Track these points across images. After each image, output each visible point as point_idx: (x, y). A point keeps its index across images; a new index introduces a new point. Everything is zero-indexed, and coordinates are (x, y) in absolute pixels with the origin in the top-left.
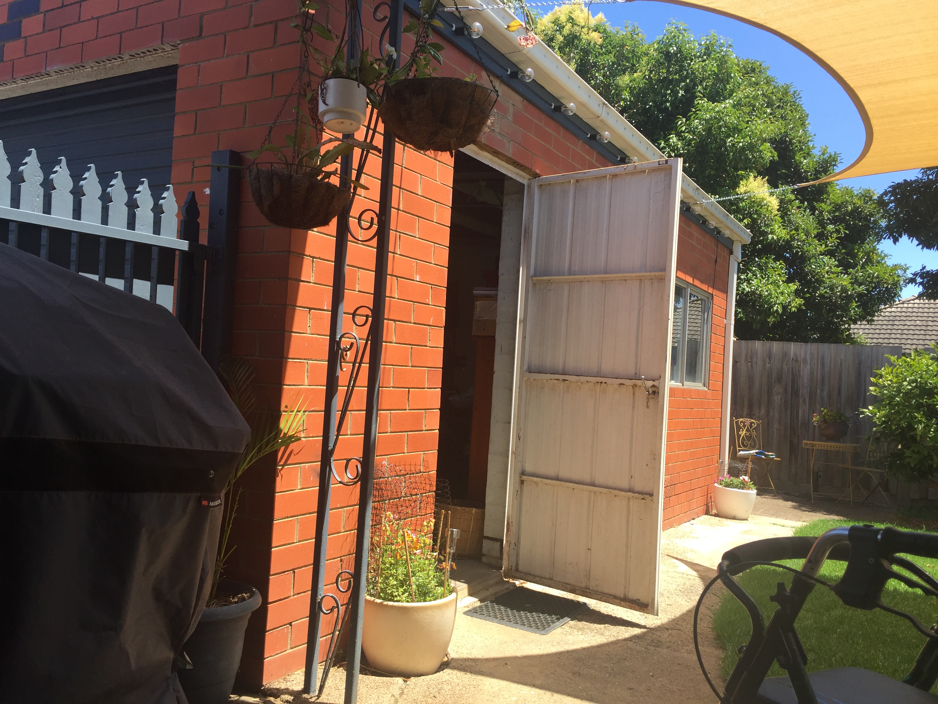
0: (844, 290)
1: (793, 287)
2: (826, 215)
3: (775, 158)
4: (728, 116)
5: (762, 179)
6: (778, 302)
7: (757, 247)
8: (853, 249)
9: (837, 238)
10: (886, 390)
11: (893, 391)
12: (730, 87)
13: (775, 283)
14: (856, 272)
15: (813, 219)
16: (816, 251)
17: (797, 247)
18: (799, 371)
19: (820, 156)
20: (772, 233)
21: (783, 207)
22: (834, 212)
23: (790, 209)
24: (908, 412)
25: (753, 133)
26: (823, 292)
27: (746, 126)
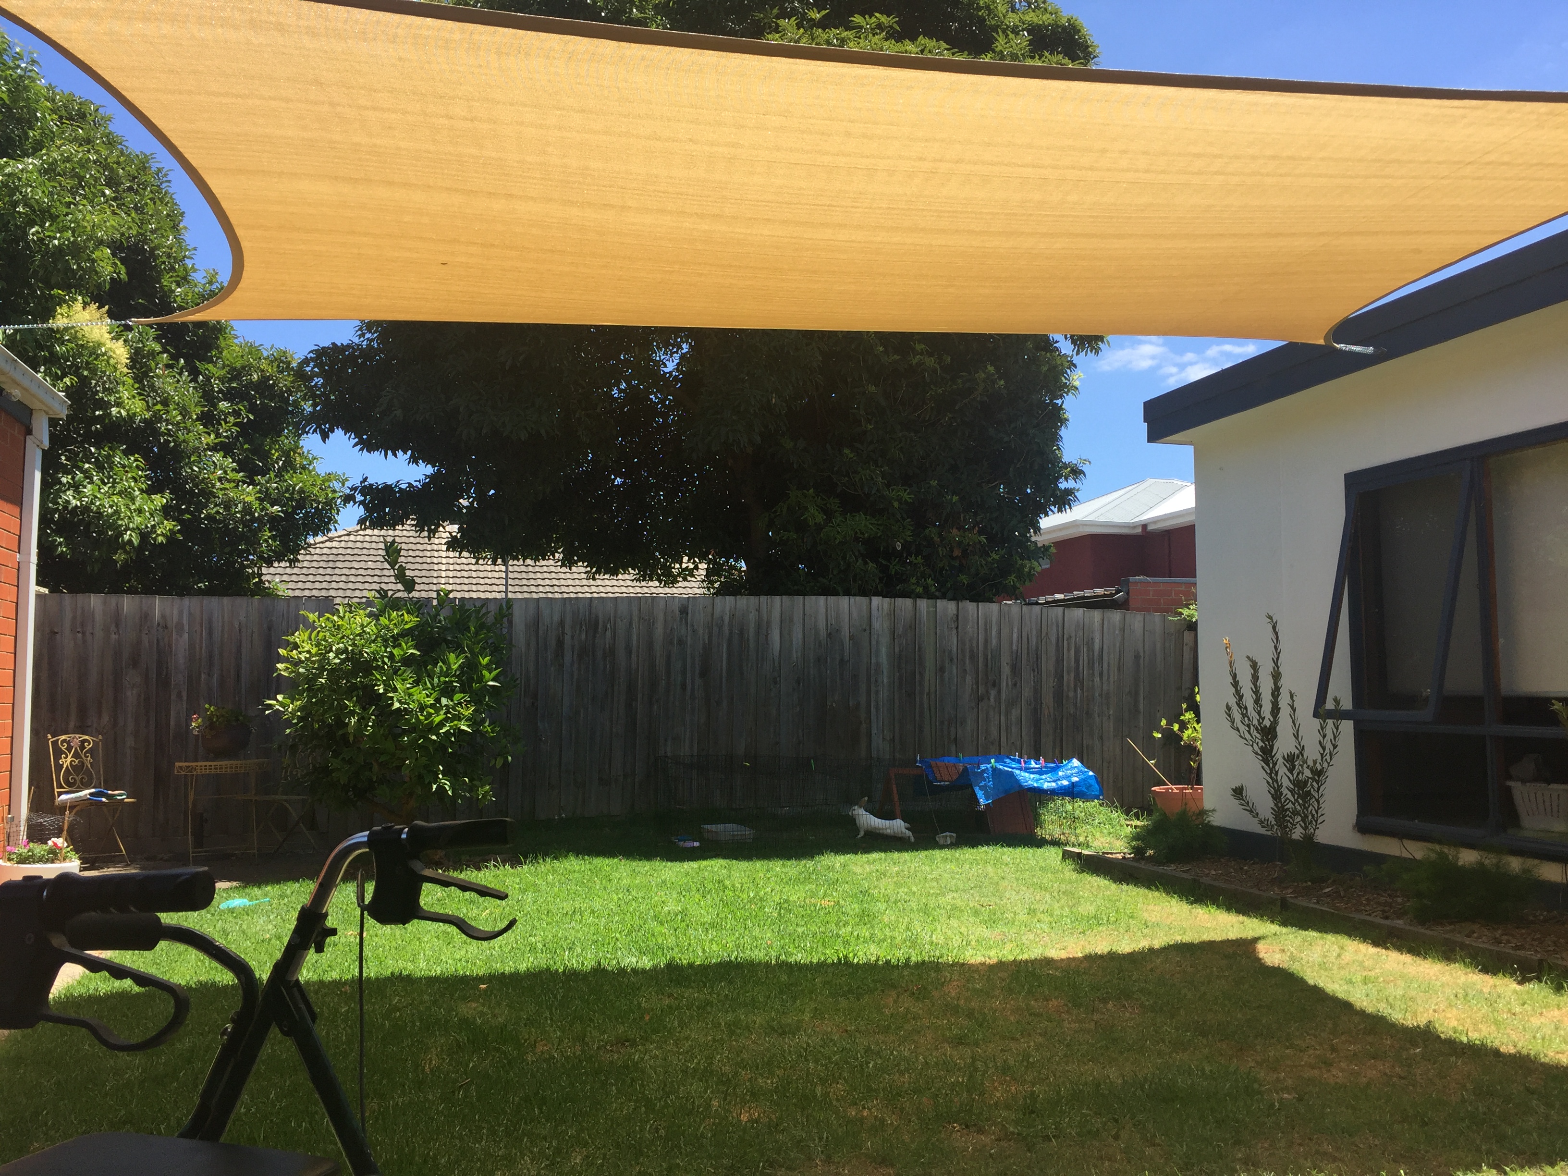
0: (247, 509)
1: (159, 500)
2: (216, 385)
3: (122, 277)
4: (31, 186)
5: (99, 308)
6: (131, 525)
7: (93, 428)
8: (262, 445)
9: (235, 424)
10: (303, 668)
11: (313, 668)
12: (34, 135)
13: (126, 493)
14: (267, 482)
15: (194, 388)
16: (201, 443)
17: (166, 434)
18: (170, 646)
19: (205, 285)
20: (118, 404)
21: (140, 363)
22: (230, 380)
23: (153, 368)
24: (335, 700)
25: (79, 226)
26: (213, 512)
27: (65, 210)
